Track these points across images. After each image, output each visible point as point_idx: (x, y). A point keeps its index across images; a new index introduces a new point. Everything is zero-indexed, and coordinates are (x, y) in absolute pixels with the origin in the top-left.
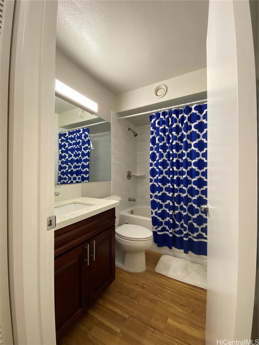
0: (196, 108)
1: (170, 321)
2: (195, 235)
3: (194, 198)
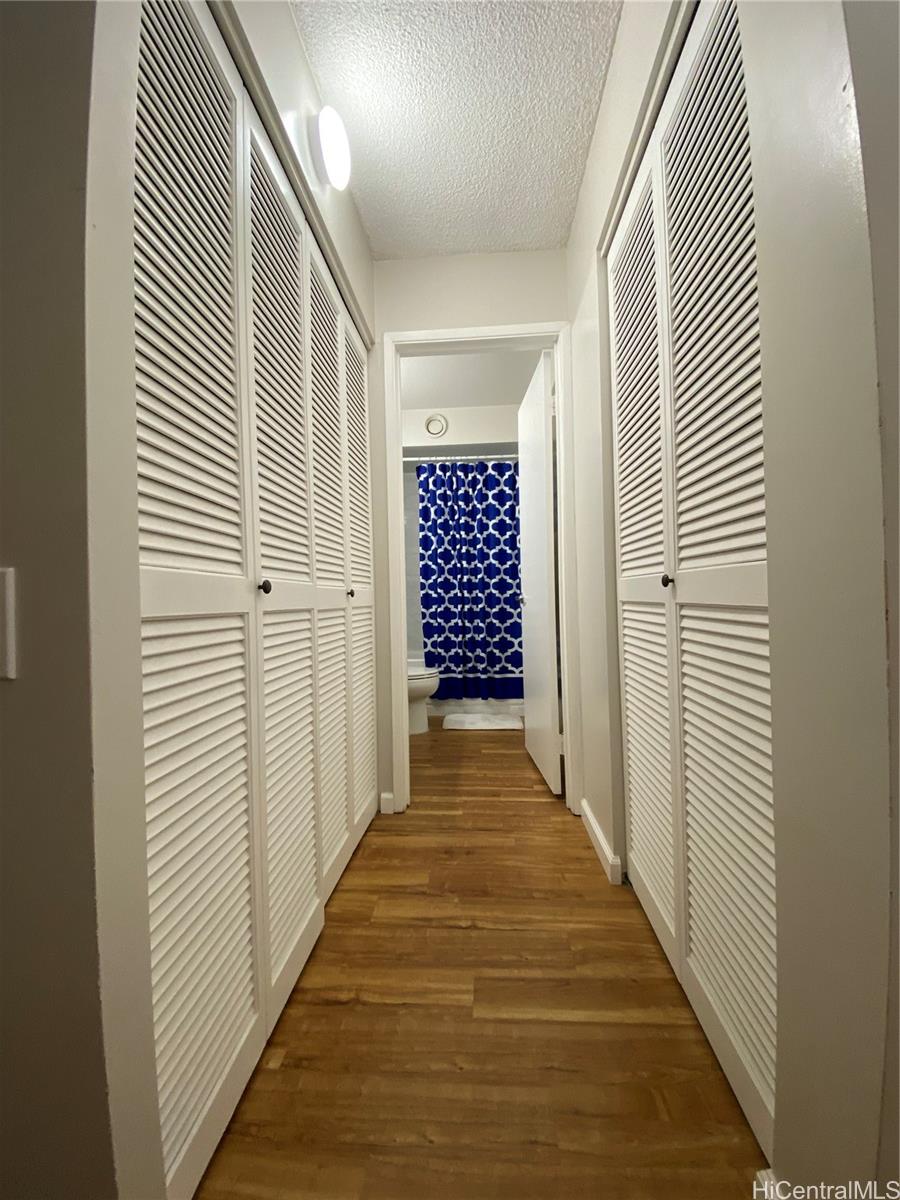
0: (495, 467)
1: (483, 751)
2: (497, 668)
3: (494, 610)
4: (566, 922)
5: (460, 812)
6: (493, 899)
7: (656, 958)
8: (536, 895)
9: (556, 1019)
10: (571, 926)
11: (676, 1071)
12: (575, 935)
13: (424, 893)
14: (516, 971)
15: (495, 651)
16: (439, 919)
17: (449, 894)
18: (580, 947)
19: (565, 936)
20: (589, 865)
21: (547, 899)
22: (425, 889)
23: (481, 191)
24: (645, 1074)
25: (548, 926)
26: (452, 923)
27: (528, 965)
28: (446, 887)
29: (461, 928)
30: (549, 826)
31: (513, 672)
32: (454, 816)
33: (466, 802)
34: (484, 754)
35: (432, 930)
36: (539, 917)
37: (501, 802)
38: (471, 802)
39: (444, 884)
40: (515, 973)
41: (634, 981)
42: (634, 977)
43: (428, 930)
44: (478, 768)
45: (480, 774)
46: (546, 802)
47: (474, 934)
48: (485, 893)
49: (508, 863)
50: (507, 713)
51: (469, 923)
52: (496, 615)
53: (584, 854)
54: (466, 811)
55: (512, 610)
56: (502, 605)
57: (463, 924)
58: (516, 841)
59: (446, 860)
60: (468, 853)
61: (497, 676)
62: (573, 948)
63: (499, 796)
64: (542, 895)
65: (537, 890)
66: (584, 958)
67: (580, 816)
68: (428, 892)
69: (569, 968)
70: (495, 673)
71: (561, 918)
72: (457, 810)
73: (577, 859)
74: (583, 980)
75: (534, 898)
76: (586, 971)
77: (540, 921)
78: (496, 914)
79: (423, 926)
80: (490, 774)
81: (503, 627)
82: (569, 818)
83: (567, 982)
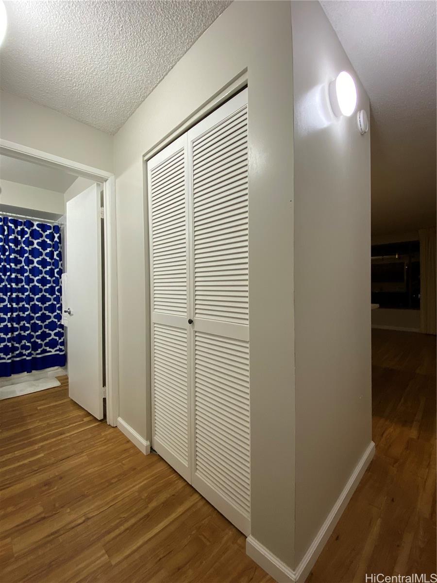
4: (134, 486)
5: (42, 455)
6: (90, 497)
7: (177, 480)
8: (113, 481)
9: (152, 536)
10: (137, 487)
11: (203, 522)
12: (141, 491)
13: (44, 518)
14: (122, 527)
15: (37, 340)
16: (63, 527)
17: (62, 509)
18: (146, 495)
19: (137, 494)
20: (132, 451)
21: (119, 480)
22: (43, 515)
23: (77, 88)
24: (194, 532)
25: (127, 494)
26: (73, 525)
27: (126, 520)
28: (57, 505)
29: (79, 524)
30: (103, 439)
31: (51, 352)
32: (39, 459)
33: (42, 446)
34: (40, 409)
35: (63, 536)
36: (119, 493)
37: (67, 437)
38: (47, 444)
39: (54, 505)
40: (122, 528)
41: (173, 495)
42: (173, 494)
43: (60, 538)
44: (41, 420)
45: (43, 424)
46: (95, 426)
47: (89, 523)
48: (84, 496)
49: (90, 471)
50: (47, 378)
51: (83, 518)
52: (38, 318)
53: (128, 446)
54: (46, 452)
55: (50, 314)
56: (43, 311)
57: (80, 521)
58: (88, 456)
59: (49, 489)
60: (61, 478)
61: (39, 356)
62: (143, 497)
63: (64, 434)
64: (116, 479)
65: (113, 478)
66: (150, 499)
67: (116, 427)
68: (46, 516)
69: (146, 508)
70: (38, 354)
71: (131, 486)
72: (39, 454)
73: (125, 450)
74: (154, 510)
75: (113, 483)
76: (153, 504)
77: (121, 494)
78: (96, 504)
79: (54, 539)
80: (52, 421)
81: (43, 325)
82: (111, 430)
83: (148, 515)
